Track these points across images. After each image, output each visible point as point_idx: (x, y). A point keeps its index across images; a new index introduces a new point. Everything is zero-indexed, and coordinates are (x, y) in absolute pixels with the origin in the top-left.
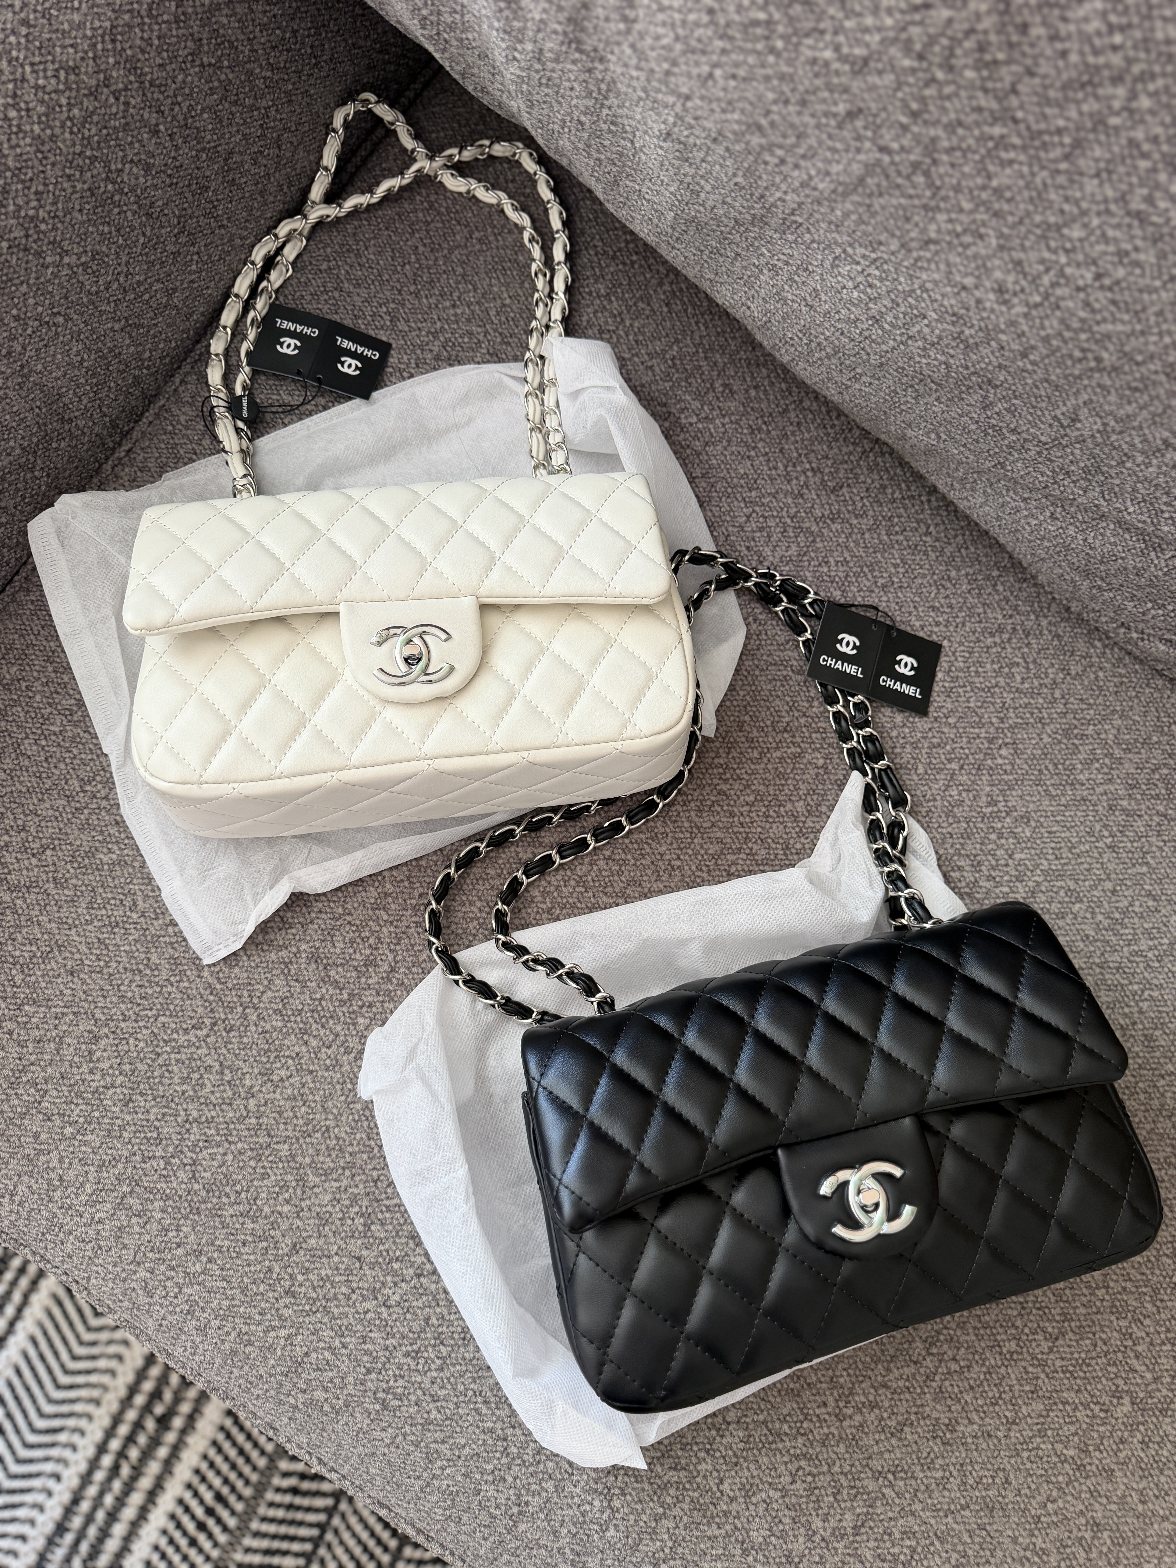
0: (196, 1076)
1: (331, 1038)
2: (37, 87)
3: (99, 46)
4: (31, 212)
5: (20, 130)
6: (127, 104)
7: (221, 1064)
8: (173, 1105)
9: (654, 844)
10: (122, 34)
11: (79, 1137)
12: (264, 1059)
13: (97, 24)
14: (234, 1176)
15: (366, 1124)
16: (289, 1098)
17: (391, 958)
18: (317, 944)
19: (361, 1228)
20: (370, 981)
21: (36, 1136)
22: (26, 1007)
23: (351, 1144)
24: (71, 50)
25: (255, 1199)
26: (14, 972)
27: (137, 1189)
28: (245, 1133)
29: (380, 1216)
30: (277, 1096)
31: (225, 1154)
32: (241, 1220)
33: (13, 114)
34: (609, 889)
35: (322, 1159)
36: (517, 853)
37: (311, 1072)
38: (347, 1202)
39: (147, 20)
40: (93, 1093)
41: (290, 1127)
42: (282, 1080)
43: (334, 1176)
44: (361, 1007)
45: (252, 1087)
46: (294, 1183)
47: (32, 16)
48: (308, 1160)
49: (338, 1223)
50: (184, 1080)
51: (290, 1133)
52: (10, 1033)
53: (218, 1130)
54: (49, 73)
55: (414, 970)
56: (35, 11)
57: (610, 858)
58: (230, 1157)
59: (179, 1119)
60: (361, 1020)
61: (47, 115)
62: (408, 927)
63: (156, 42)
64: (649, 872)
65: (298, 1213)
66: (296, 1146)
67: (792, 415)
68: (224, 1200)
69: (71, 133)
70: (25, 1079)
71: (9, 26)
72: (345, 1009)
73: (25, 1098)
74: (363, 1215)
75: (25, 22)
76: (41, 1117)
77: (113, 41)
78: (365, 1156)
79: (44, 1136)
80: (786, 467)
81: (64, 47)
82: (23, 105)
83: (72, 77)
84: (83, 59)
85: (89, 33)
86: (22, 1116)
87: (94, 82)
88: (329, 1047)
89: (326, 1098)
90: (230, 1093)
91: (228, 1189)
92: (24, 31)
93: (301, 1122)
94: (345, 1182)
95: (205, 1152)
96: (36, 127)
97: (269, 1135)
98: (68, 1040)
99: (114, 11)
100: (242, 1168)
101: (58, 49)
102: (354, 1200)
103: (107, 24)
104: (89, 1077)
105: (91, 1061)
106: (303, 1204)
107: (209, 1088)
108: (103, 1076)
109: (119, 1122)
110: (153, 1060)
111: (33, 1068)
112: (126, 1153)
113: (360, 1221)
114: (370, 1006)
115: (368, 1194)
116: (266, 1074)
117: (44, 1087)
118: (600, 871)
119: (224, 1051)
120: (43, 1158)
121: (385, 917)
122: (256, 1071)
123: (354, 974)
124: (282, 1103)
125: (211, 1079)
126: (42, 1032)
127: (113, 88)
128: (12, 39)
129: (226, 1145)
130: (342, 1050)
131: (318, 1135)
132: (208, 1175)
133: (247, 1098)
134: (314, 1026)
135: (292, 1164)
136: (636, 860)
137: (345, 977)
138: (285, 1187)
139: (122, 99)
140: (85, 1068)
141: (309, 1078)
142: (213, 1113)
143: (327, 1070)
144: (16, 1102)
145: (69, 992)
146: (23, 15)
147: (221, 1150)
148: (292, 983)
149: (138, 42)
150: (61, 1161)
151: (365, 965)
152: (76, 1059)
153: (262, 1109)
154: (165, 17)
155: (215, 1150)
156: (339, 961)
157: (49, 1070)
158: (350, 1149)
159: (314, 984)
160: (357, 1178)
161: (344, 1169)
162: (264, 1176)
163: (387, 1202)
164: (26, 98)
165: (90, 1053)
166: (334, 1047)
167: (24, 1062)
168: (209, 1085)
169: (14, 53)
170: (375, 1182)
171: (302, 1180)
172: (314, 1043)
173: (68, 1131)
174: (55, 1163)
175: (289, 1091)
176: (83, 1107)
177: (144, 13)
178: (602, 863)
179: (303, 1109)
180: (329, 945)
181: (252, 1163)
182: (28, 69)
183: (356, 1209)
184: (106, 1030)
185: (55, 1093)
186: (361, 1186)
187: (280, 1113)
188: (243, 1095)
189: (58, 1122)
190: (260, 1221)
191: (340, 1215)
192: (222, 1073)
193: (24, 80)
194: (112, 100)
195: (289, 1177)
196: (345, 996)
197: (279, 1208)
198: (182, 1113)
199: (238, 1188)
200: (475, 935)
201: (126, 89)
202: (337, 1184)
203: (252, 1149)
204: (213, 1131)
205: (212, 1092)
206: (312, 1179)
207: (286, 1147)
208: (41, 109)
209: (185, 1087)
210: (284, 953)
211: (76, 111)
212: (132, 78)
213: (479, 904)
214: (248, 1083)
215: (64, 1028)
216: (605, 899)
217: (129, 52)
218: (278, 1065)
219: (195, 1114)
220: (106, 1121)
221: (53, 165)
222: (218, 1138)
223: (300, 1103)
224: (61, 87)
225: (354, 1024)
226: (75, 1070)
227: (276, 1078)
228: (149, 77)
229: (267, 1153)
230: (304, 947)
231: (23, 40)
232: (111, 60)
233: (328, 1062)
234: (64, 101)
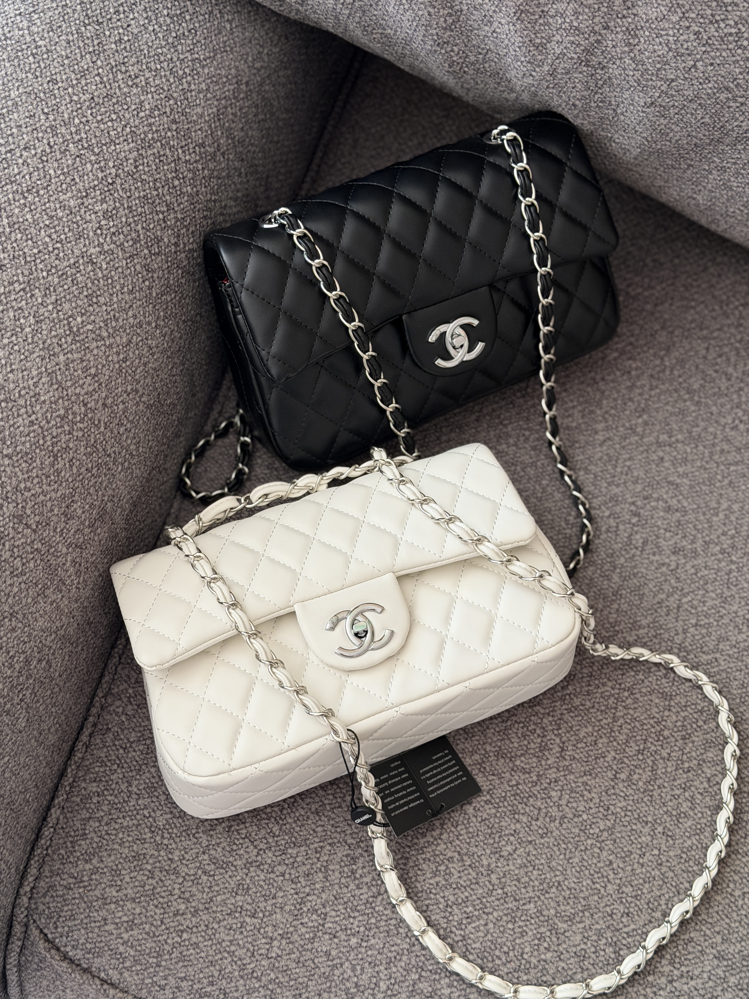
0: (443, 868)
1: (536, 812)
2: (186, 162)
3: (213, 125)
4: (191, 246)
5: (181, 193)
6: (228, 159)
7: (459, 854)
8: (432, 896)
9: (726, 606)
10: (223, 114)
11: (364, 944)
12: (491, 841)
13: (210, 111)
14: (499, 940)
15: (587, 872)
16: (521, 867)
17: (558, 741)
18: (499, 744)
19: (613, 956)
20: (549, 762)
21: (328, 954)
22: (290, 851)
23: (582, 891)
24: (200, 132)
25: (522, 956)
26: (271, 825)
27: (423, 974)
28: (497, 903)
29: (624, 942)
30: (512, 868)
31: (486, 924)
32: (516, 975)
33: (176, 183)
34: (705, 649)
35: (563, 908)
36: (625, 638)
37: (530, 842)
38: (595, 938)
39: (233, 101)
40: (365, 904)
41: (530, 889)
42: (510, 854)
43: (578, 919)
44: (549, 784)
45: (489, 865)
46: (548, 933)
47: (177, 117)
48: (552, 912)
49: (593, 956)
50: (435, 874)
51: (531, 894)
52: (283, 875)
53: (474, 906)
54: (191, 151)
55: (579, 745)
56: (178, 112)
57: (696, 625)
58: (491, 925)
59: (441, 906)
60: (553, 794)
61: (193, 179)
62: (562, 714)
63: (239, 114)
64: (731, 628)
65: (559, 956)
66: (539, 903)
67: (712, 270)
68: (498, 962)
69: (205, 187)
70: (305, 909)
71: (166, 126)
72: (538, 788)
73: (310, 924)
74: (610, 944)
75: (174, 122)
76: (327, 937)
77: (219, 120)
78: (596, 898)
79: (334, 953)
80: (721, 308)
81: (195, 131)
82: (181, 176)
83: (202, 150)
84: (206, 136)
85: (207, 118)
86: (312, 940)
87: (212, 150)
88: (537, 819)
89: (550, 859)
90: (474, 874)
91: (497, 953)
92: (174, 127)
93: (537, 883)
94: (588, 922)
95: (469, 927)
96: (189, 188)
97: (516, 900)
98: (331, 867)
99: (217, 100)
100: (503, 932)
101: (193, 134)
102: (600, 934)
103: (215, 110)
104: (357, 892)
105: (356, 878)
106: (561, 948)
107: (456, 875)
108: (369, 888)
109: (393, 922)
110: (405, 864)
111: (309, 898)
112: (407, 946)
113: (610, 950)
114: (556, 781)
115: (608, 927)
116: (497, 852)
117: (324, 911)
118: (693, 636)
119: (458, 842)
120: (337, 972)
121: (542, 711)
122: (488, 852)
123: (534, 760)
124: (517, 872)
125: (455, 867)
126: (308, 867)
127: (222, 151)
128: (169, 134)
129: (485, 917)
130: (548, 819)
131: (554, 890)
132: (478, 945)
133: (488, 875)
134: (520, 807)
135: (542, 918)
136: (718, 621)
137: (529, 763)
138: (542, 938)
139: (226, 157)
140: (352, 886)
141: (531, 847)
142: (466, 894)
143: (542, 837)
144: (304, 930)
145: (320, 829)
146: (172, 117)
147: (482, 922)
148: (491, 778)
149: (230, 117)
150: (354, 970)
151: (541, 751)
152: (343, 880)
153: (503, 880)
154: (242, 96)
155: (477, 923)
156: (519, 753)
157: (324, 896)
158: (582, 895)
159: (507, 775)
160: (596, 916)
161: (583, 912)
162: (523, 934)
163: (626, 930)
164: (181, 170)
165: (353, 872)
166: (541, 819)
167: (301, 895)
168: (455, 872)
169: (171, 143)
170: (611, 916)
171: (553, 929)
172: (525, 819)
173: (354, 941)
174: (349, 972)
175: (519, 861)
176: (360, 918)
177: (231, 97)
178: (692, 630)
179: (535, 872)
180: (507, 742)
181: (510, 926)
182: (180, 151)
183: (604, 941)
184: (360, 851)
185: (333, 913)
186: (601, 922)
187: (518, 880)
188: (485, 873)
189: (343, 937)
190: (532, 971)
191: (593, 949)
192: (463, 860)
193: (179, 159)
194: (222, 159)
195: (543, 930)
196: (535, 778)
197: (543, 957)
198: (442, 900)
199: (505, 949)
200: (616, 708)
201: (228, 150)
202: (582, 925)
203: (506, 915)
204: (471, 908)
205: (460, 877)
206: (562, 926)
207: (532, 905)
208: (190, 175)
209: (437, 879)
210: (477, 757)
211: (206, 172)
212: (230, 141)
213: (610, 684)
214: (485, 862)
215: (326, 858)
216: (705, 657)
217: (227, 124)
218: (504, 843)
219: (452, 898)
220: (383, 923)
221: (199, 211)
222: (476, 913)
223: (531, 869)
224: (198, 158)
225: (549, 798)
226: (345, 890)
227: (505, 853)
228: (237, 138)
229: (519, 914)
230: (488, 748)
231: (175, 133)
232: (219, 133)
233: (540, 831)
234: (200, 167)
